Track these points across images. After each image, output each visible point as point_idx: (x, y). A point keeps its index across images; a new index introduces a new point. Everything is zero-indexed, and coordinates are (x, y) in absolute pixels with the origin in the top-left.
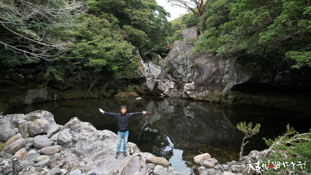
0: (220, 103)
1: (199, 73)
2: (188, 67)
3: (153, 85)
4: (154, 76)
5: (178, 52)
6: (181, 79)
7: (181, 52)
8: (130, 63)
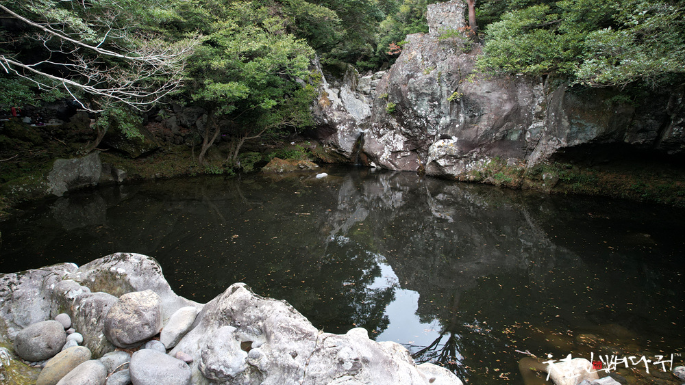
0: (519, 189)
1: (471, 117)
2: (443, 101)
3: (351, 141)
4: (355, 121)
5: (416, 64)
6: (423, 129)
7: (425, 62)
8: (297, 88)
